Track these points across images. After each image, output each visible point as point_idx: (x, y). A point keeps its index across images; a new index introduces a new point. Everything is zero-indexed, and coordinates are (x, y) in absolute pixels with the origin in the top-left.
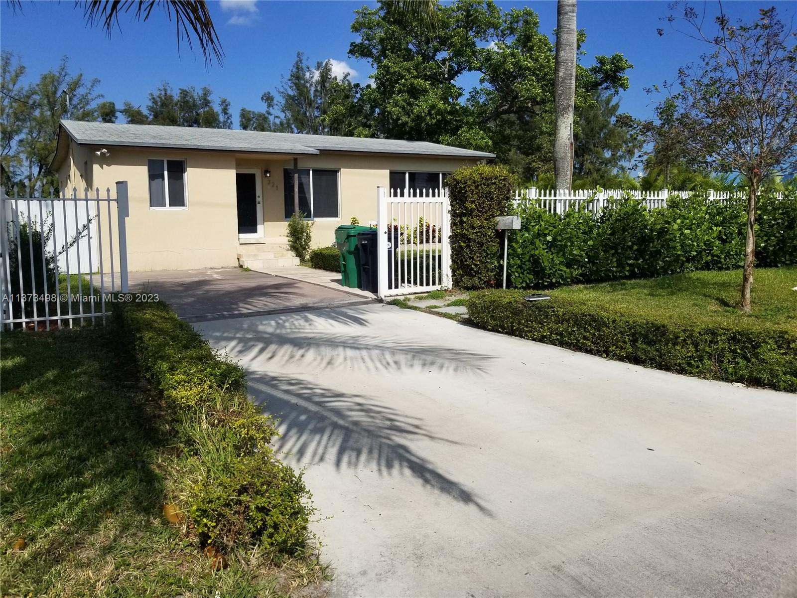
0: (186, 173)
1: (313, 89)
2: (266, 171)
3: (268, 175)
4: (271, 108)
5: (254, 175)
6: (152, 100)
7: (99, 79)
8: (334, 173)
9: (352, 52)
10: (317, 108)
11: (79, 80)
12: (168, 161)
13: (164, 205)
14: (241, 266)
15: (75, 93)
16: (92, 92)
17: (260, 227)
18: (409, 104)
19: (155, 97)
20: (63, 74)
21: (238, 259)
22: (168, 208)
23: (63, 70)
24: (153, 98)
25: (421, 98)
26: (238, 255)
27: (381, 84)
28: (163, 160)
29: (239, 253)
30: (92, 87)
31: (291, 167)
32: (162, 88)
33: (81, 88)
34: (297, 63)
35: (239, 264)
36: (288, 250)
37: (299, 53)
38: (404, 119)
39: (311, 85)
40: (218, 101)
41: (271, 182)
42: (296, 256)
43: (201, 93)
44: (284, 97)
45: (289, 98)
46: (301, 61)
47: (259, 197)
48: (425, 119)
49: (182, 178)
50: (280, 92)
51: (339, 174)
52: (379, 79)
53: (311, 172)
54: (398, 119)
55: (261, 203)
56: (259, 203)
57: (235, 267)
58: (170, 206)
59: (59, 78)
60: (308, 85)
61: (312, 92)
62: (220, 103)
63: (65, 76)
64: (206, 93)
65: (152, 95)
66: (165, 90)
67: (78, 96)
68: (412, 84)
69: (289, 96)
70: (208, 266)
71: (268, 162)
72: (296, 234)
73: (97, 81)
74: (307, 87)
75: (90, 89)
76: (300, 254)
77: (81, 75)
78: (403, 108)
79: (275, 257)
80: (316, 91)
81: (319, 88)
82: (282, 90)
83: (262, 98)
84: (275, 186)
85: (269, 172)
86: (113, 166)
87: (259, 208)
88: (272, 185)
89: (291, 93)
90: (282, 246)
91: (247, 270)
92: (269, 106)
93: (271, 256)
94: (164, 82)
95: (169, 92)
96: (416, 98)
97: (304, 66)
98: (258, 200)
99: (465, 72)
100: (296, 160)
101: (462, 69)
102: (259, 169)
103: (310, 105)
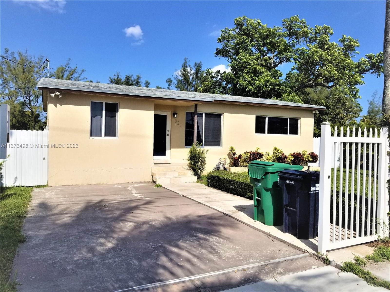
0: (118, 113)
1: (191, 76)
2: (174, 114)
3: (176, 116)
4: (170, 86)
5: (166, 116)
6: (111, 81)
7: (85, 70)
8: (219, 116)
9: (217, 53)
10: (193, 86)
11: (75, 70)
12: (106, 103)
13: (101, 135)
14: (154, 182)
15: (72, 76)
16: (81, 76)
17: (167, 152)
18: (253, 79)
19: (112, 79)
20: (68, 67)
21: (152, 176)
22: (103, 138)
23: (67, 65)
24: (111, 80)
25: (260, 77)
26: (152, 173)
27: (234, 70)
28: (102, 103)
29: (153, 172)
30: (81, 73)
31: (193, 111)
32: (116, 75)
33: (76, 74)
34: (184, 63)
35: (153, 180)
36: (188, 170)
37: (185, 58)
38: (250, 88)
39: (191, 75)
40: (144, 82)
41: (177, 121)
42: (194, 175)
43: (136, 78)
44: (177, 80)
45: (180, 81)
46: (186, 63)
47: (168, 131)
48: (262, 88)
49: (115, 116)
50: (174, 78)
51: (222, 117)
52: (233, 67)
53: (204, 115)
54: (246, 88)
55: (170, 135)
56: (168, 135)
57: (150, 182)
58: (105, 136)
59: (65, 68)
60: (189, 75)
61: (191, 78)
62: (145, 83)
63: (68, 68)
64: (138, 78)
65: (110, 78)
66: (118, 76)
67: (74, 78)
68: (255, 69)
69: (179, 80)
70: (130, 181)
71: (175, 107)
72: (195, 158)
73: (84, 71)
74: (188, 76)
75: (80, 75)
76: (196, 173)
77: (76, 68)
78: (249, 82)
79: (179, 175)
80: (193, 77)
81: (194, 77)
82: (176, 77)
83: (167, 81)
84: (180, 124)
85: (176, 114)
86: (64, 105)
87: (168, 138)
88: (177, 123)
89: (180, 78)
90: (184, 167)
91: (159, 186)
92: (169, 85)
93: (176, 174)
94: (117, 72)
95: (119, 77)
96: (257, 77)
97: (188, 65)
98: (167, 133)
99: (284, 63)
100: (196, 106)
101: (282, 62)
102: (169, 111)
103: (190, 84)
